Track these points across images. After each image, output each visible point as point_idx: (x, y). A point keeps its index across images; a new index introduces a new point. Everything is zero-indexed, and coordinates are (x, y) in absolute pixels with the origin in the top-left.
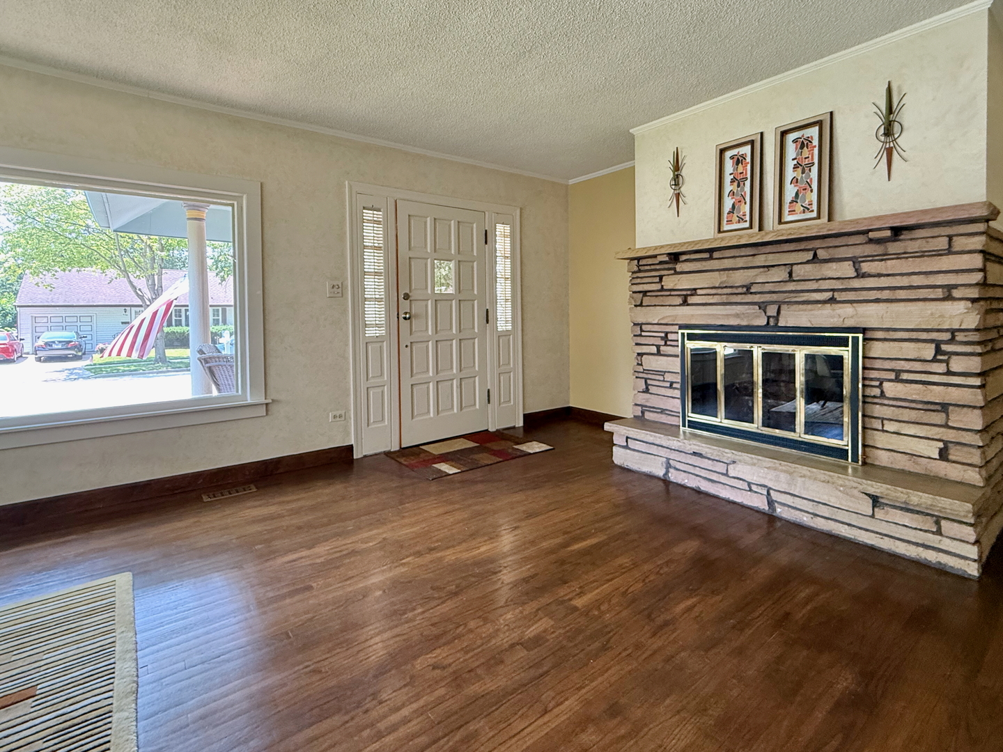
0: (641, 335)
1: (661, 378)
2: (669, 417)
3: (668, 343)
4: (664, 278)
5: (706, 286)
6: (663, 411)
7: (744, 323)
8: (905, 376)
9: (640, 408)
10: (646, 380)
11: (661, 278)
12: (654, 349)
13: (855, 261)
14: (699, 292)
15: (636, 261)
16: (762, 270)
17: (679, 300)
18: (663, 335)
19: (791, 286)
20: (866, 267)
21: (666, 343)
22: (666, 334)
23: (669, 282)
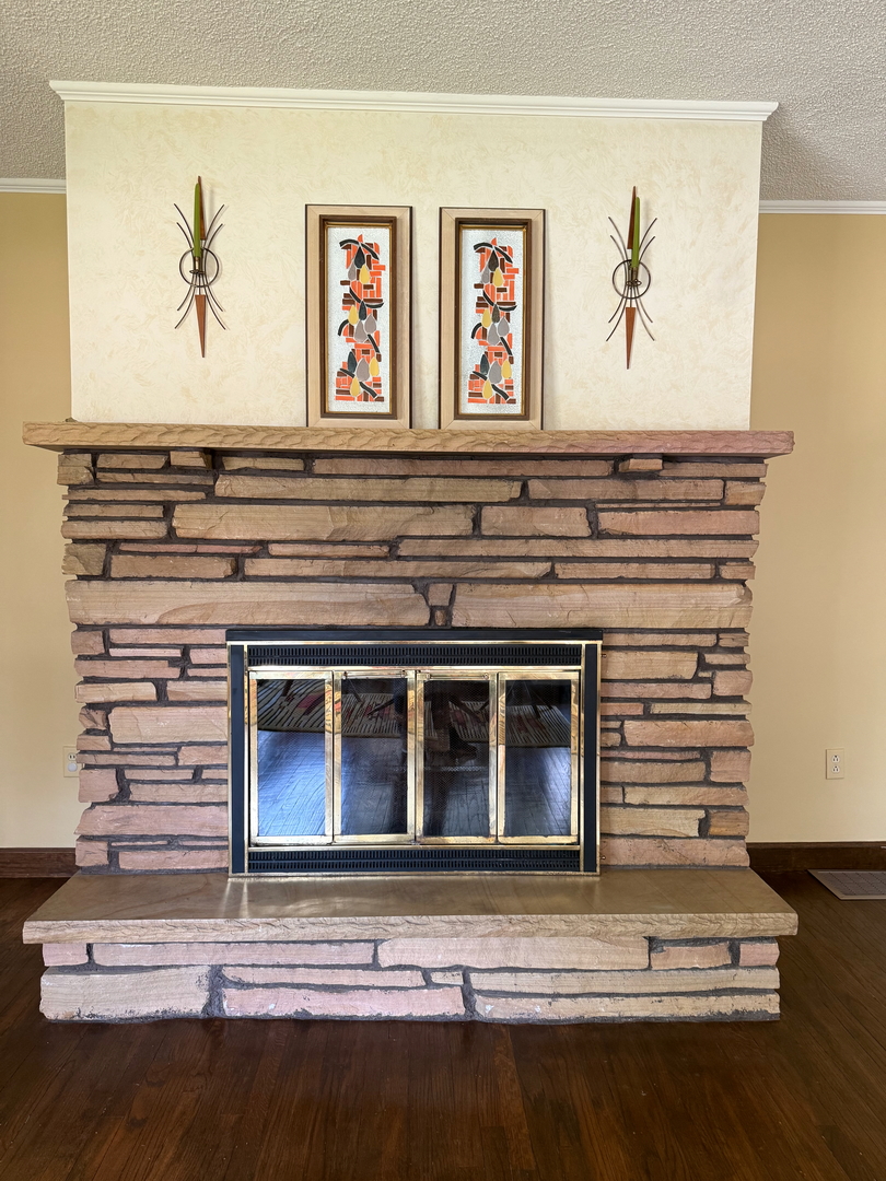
0: (106, 657)
1: (169, 761)
2: (193, 853)
3: (191, 672)
4: (177, 508)
5: (295, 536)
6: (172, 842)
7: (382, 621)
8: (657, 709)
9: (103, 846)
10: (120, 771)
11: (168, 508)
12: (148, 691)
13: (592, 508)
14: (275, 549)
15: (88, 457)
16: (421, 510)
17: (224, 568)
18: (177, 653)
19: (477, 548)
20: (607, 520)
21: (183, 671)
22: (186, 649)
23: (193, 520)
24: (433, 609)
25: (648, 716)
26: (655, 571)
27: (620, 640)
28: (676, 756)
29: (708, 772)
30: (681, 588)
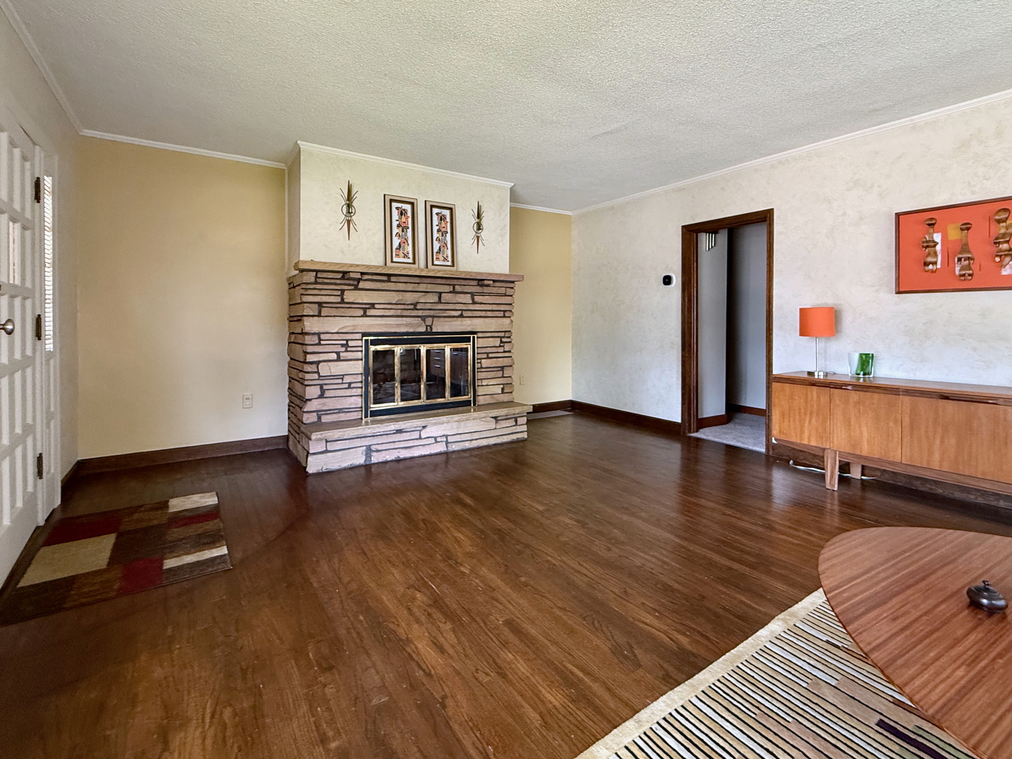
0: (319, 344)
1: (340, 381)
2: (348, 414)
3: (349, 349)
4: (346, 292)
5: (383, 302)
6: (340, 411)
7: (411, 330)
8: (490, 355)
9: (315, 414)
10: (321, 386)
11: (343, 291)
12: (334, 356)
13: (473, 295)
14: (377, 306)
15: (315, 273)
16: (423, 294)
17: (361, 312)
18: (345, 342)
19: (440, 306)
20: (477, 299)
21: (346, 349)
22: (347, 341)
23: (350, 296)
24: (427, 326)
25: (488, 358)
26: (489, 314)
27: (480, 335)
28: (496, 369)
29: (503, 374)
30: (496, 319)
